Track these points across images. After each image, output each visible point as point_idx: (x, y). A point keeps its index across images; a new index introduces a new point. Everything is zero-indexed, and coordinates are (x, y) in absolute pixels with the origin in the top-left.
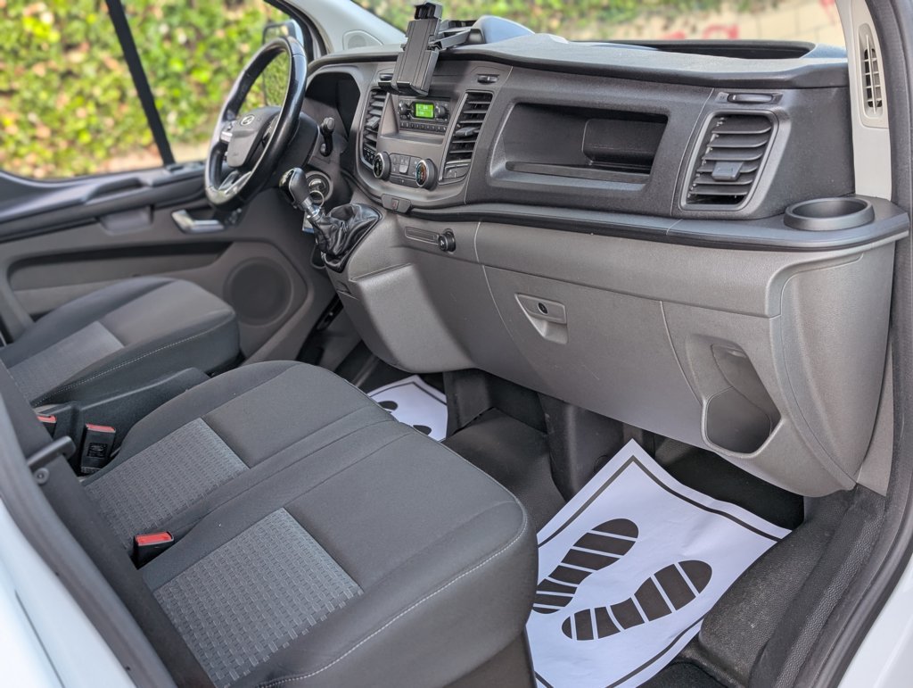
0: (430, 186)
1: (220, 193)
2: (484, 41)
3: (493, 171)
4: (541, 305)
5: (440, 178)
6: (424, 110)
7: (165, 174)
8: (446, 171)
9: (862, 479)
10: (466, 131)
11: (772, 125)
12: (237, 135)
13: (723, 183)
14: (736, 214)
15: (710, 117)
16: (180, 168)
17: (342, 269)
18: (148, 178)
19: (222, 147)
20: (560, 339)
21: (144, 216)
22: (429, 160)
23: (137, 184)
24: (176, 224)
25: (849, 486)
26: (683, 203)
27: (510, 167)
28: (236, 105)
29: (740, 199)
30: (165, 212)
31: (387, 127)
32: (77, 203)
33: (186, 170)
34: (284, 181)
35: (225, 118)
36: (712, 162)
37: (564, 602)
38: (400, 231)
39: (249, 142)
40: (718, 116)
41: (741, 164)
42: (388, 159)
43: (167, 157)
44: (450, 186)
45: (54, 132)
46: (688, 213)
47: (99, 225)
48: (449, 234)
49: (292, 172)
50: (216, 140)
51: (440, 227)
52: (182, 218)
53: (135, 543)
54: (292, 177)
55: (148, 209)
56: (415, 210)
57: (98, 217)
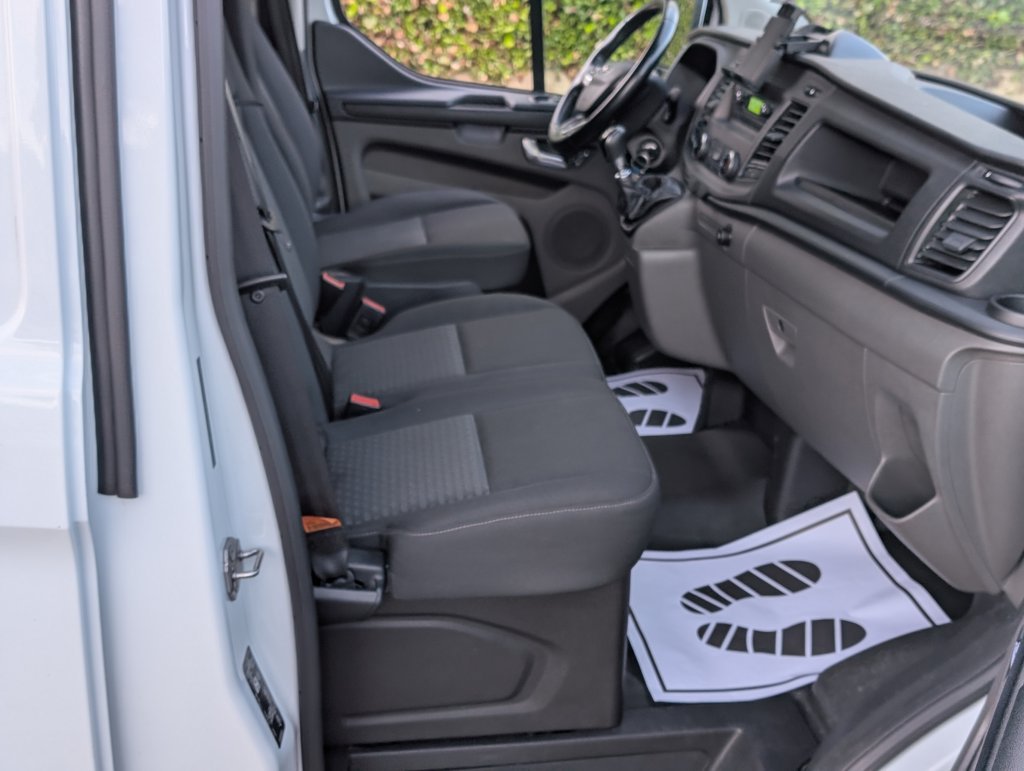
0: (730, 178)
1: (559, 130)
2: (827, 54)
3: (782, 179)
4: (781, 323)
5: (740, 174)
6: (756, 106)
7: (530, 100)
8: (746, 169)
9: (1008, 587)
10: (774, 136)
11: (1013, 211)
12: (595, 82)
13: (950, 253)
14: (950, 286)
15: (960, 188)
16: (546, 98)
17: (630, 234)
18: (513, 100)
19: (579, 89)
20: (789, 361)
21: (497, 134)
22: (737, 155)
23: (501, 102)
24: (523, 151)
25: (993, 590)
26: (911, 260)
27: (798, 181)
28: (606, 54)
29: (958, 272)
30: (517, 136)
31: (721, 112)
32: (441, 105)
33: (550, 102)
34: (604, 135)
35: (594, 62)
36: (950, 231)
37: (713, 609)
38: (695, 215)
39: (600, 90)
40: (970, 187)
41: (972, 241)
42: (709, 142)
43: (539, 84)
44: (745, 184)
45: (482, 30)
46: (912, 272)
47: (453, 132)
48: (728, 230)
49: (615, 131)
50: (577, 82)
51: (724, 220)
52: (529, 145)
53: (349, 399)
54: (611, 135)
55: (503, 129)
56: (710, 198)
57: (456, 123)
